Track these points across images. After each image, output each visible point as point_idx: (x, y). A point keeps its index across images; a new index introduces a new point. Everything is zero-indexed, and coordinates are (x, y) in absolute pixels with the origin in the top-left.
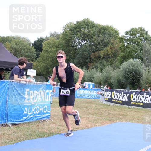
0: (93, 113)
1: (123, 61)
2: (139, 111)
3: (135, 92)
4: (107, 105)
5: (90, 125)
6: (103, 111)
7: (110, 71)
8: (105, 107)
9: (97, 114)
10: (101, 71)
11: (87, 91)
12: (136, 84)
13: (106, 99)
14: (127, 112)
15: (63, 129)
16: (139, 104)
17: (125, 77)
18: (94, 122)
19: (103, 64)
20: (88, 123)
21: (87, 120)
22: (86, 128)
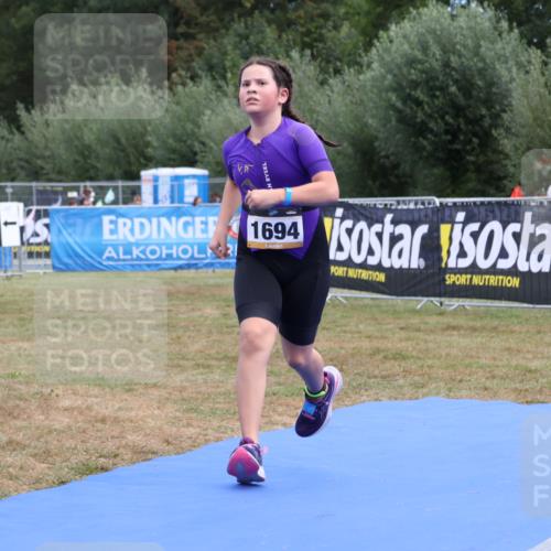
0: (210, 357)
1: (380, 16)
2: (495, 329)
3: (463, 207)
5: (191, 431)
11: (164, 221)
12: (472, 158)
14: (421, 335)
15: (21, 468)
16: (493, 280)
17: (402, 119)
18: (213, 412)
19: (257, 46)
20: (175, 418)
21: (168, 399)
22: (169, 453)
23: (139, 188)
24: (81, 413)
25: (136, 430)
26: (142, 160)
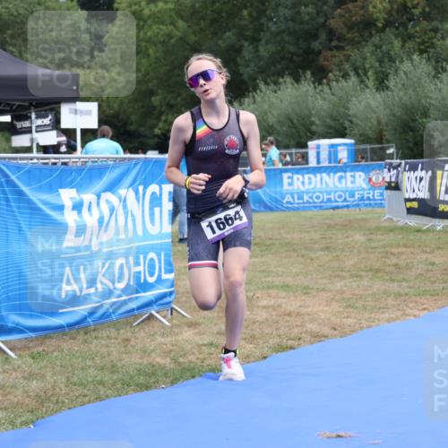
4: (419, 231)
5: (350, 321)
6: (403, 257)
7: (420, 79)
8: (412, 237)
9: (378, 271)
10: (382, 84)
11: (324, 175)
13: (409, 205)
18: (365, 308)
19: (388, 53)
20: (339, 312)
21: (333, 299)
22: (335, 336)
23: (307, 153)
24: (274, 309)
25: (313, 320)
26: (309, 134)
